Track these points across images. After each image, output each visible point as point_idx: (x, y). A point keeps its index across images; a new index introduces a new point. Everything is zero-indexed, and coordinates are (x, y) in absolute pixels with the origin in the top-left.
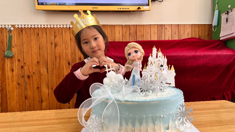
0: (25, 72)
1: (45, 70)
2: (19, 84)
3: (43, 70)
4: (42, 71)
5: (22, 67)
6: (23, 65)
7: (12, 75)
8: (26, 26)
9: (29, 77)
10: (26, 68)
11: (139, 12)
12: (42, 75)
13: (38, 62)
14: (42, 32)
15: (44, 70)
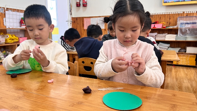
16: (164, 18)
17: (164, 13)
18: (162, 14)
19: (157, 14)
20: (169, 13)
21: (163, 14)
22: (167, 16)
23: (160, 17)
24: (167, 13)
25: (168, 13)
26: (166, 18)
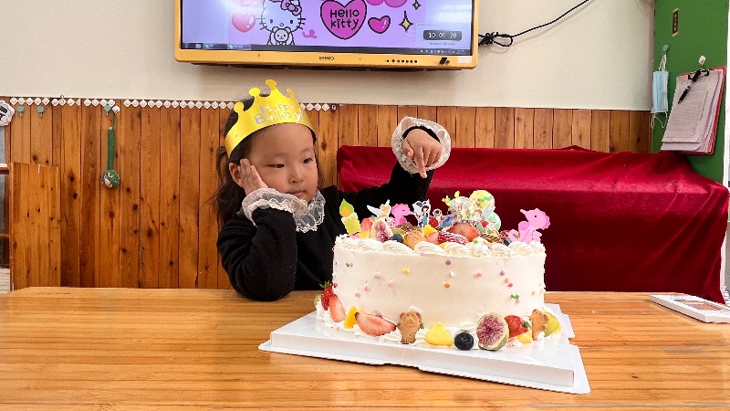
0: (143, 219)
1: (192, 217)
2: (124, 251)
3: (188, 219)
4: (183, 222)
5: (135, 207)
6: (137, 202)
7: (110, 227)
8: (151, 104)
9: (150, 233)
10: (144, 210)
11: (443, 70)
12: (183, 231)
13: (175, 197)
14: (188, 120)
15: (189, 217)
16: (195, 126)
17: (195, 102)
18: (183, 105)
19: (159, 104)
20: (215, 105)
21: (191, 105)
22: (209, 116)
23: (175, 118)
24: (207, 105)
25: (211, 102)
26: (203, 126)
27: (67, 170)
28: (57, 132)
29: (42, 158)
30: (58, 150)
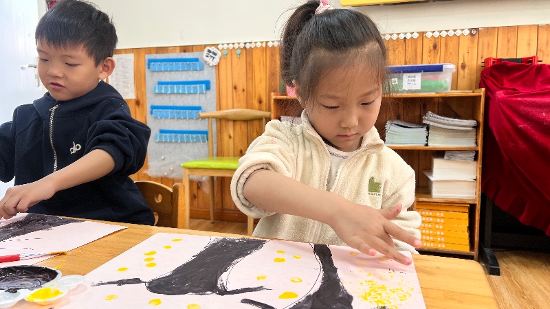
27: (257, 96)
28: (250, 67)
29: (240, 88)
30: (251, 81)
